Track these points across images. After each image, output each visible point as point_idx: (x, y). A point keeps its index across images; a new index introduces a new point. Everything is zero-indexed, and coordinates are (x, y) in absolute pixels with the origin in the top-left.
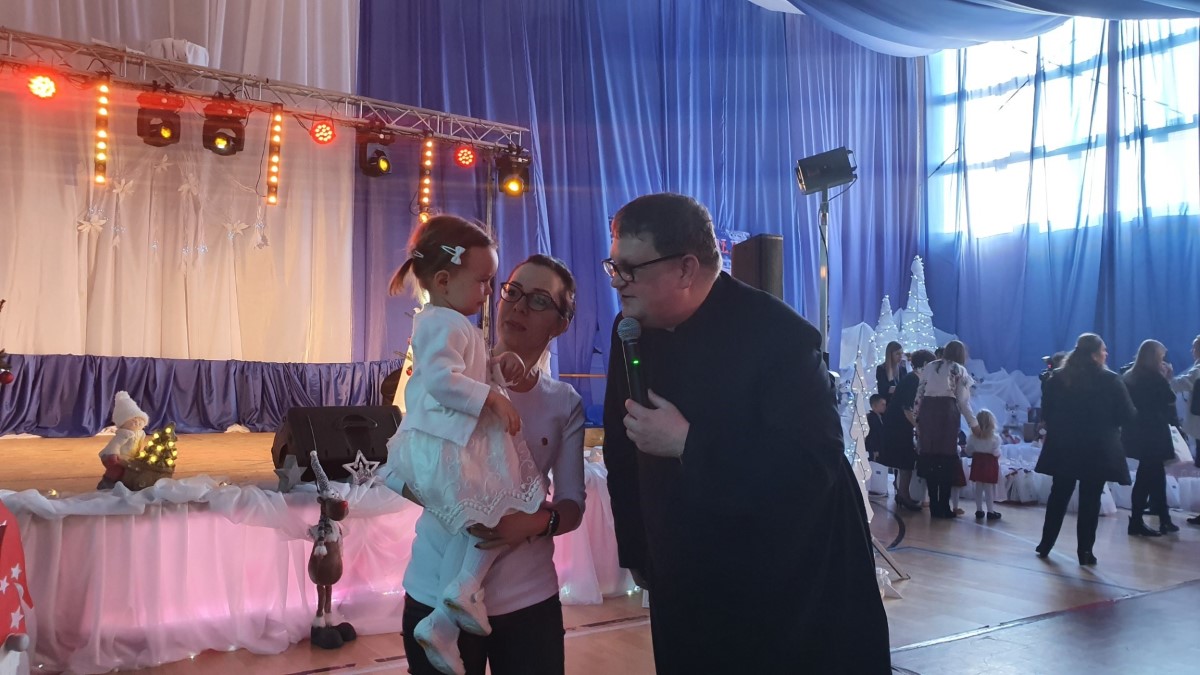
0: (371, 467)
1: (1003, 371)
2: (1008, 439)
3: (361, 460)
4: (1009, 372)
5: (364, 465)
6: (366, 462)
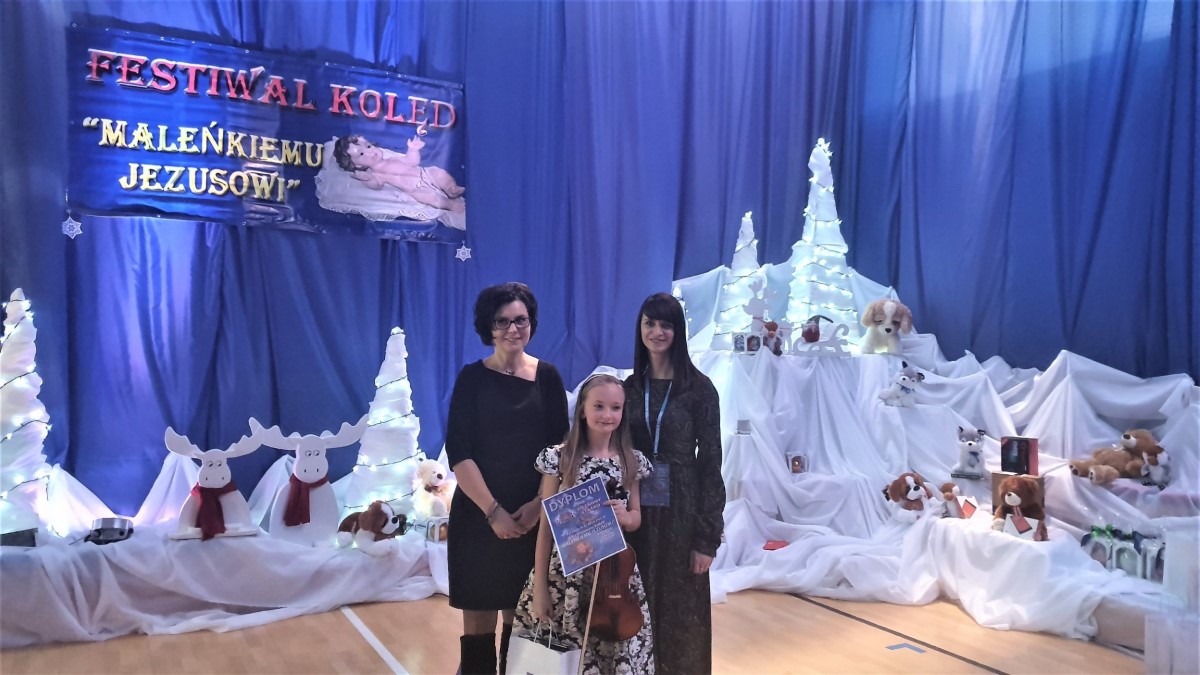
1: (969, 358)
2: (951, 506)
4: (981, 359)
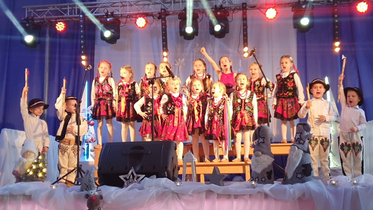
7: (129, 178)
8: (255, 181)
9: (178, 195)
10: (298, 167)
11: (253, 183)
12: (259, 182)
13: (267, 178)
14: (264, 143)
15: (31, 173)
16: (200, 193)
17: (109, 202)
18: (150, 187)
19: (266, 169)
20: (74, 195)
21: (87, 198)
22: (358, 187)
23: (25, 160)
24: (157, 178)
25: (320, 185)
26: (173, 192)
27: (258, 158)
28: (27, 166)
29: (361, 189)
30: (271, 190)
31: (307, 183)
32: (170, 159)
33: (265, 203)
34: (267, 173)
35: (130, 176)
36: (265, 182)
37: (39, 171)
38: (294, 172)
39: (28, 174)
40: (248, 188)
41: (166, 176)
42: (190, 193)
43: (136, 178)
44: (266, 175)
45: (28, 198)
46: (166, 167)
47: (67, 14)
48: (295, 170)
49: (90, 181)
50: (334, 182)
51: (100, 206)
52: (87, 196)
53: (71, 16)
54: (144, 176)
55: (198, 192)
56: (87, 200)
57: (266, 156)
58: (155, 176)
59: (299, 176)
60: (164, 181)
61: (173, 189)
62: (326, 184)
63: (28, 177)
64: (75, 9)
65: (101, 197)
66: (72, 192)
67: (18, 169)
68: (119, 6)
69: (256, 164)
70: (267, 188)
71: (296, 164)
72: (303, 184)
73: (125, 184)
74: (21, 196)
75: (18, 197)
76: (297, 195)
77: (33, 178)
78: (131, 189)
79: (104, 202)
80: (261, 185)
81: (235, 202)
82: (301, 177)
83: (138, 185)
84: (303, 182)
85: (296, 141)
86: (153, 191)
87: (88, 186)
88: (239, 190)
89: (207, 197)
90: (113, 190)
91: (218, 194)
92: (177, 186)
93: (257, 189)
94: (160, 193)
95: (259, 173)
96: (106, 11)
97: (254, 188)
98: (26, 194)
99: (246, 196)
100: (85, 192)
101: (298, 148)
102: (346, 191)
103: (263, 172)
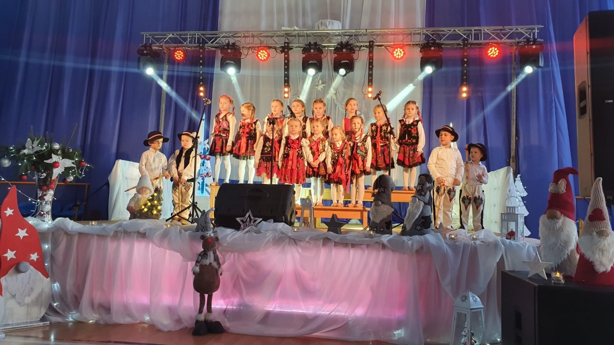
0: (255, 221)
3: (249, 216)
5: (250, 219)
6: (252, 218)
7: (246, 221)
8: (373, 231)
9: (295, 241)
10: (417, 219)
11: (372, 233)
12: (377, 232)
13: (385, 228)
14: (384, 192)
15: (146, 210)
16: (317, 240)
17: (225, 244)
18: (266, 231)
19: (385, 219)
20: (190, 236)
21: (202, 239)
22: (478, 242)
23: (140, 196)
24: (274, 222)
25: (438, 239)
26: (290, 238)
27: (377, 208)
28: (142, 202)
29: (479, 244)
30: (389, 241)
31: (426, 235)
32: (289, 203)
33: (382, 254)
34: (386, 223)
35: (247, 219)
36: (383, 233)
37: (154, 208)
38: (413, 224)
39: (143, 211)
40: (366, 237)
41: (284, 220)
42: (307, 239)
43: (253, 221)
44: (385, 225)
45: (143, 235)
46: (284, 212)
47: (187, 43)
48: (415, 222)
49: (206, 222)
50: (453, 236)
51: (216, 247)
52: (203, 237)
53: (191, 45)
54: (262, 219)
55: (315, 239)
56: (202, 241)
57: (386, 206)
58: (272, 220)
59: (419, 228)
60: (281, 225)
61: (290, 234)
62: (445, 238)
63: (143, 213)
64: (195, 37)
65: (217, 239)
66: (188, 232)
67: (132, 205)
68: (240, 37)
69: (376, 214)
70: (385, 238)
71: (416, 216)
72: (422, 237)
73: (242, 226)
74: (135, 233)
75: (132, 234)
76: (415, 247)
77: (148, 216)
78: (247, 232)
79: (220, 244)
80: (380, 235)
81: (352, 251)
82: (420, 229)
83: (255, 228)
84: (422, 234)
85: (418, 192)
86: (270, 235)
87: (204, 227)
88: (357, 239)
89: (324, 245)
90: (230, 232)
91: (335, 242)
92: (294, 231)
93: (375, 239)
94: (277, 238)
95: (378, 222)
96: (227, 42)
97: (372, 238)
98: (141, 232)
99: (363, 246)
100: (200, 233)
101: (419, 199)
102: (465, 246)
103: (381, 221)
